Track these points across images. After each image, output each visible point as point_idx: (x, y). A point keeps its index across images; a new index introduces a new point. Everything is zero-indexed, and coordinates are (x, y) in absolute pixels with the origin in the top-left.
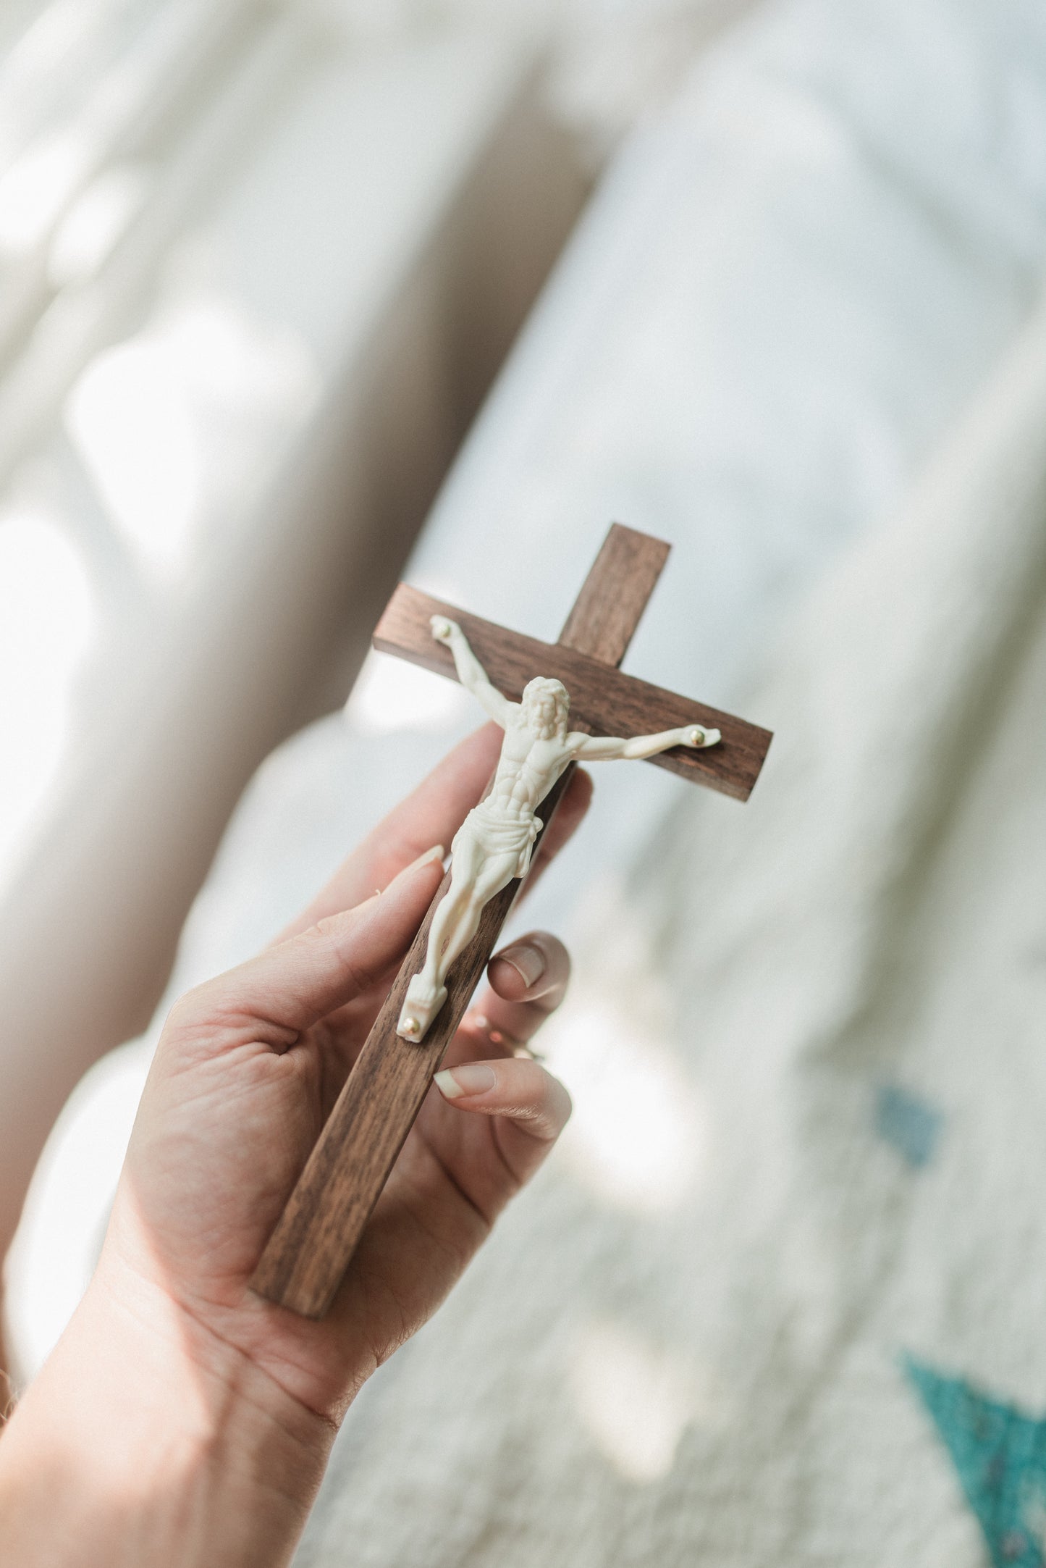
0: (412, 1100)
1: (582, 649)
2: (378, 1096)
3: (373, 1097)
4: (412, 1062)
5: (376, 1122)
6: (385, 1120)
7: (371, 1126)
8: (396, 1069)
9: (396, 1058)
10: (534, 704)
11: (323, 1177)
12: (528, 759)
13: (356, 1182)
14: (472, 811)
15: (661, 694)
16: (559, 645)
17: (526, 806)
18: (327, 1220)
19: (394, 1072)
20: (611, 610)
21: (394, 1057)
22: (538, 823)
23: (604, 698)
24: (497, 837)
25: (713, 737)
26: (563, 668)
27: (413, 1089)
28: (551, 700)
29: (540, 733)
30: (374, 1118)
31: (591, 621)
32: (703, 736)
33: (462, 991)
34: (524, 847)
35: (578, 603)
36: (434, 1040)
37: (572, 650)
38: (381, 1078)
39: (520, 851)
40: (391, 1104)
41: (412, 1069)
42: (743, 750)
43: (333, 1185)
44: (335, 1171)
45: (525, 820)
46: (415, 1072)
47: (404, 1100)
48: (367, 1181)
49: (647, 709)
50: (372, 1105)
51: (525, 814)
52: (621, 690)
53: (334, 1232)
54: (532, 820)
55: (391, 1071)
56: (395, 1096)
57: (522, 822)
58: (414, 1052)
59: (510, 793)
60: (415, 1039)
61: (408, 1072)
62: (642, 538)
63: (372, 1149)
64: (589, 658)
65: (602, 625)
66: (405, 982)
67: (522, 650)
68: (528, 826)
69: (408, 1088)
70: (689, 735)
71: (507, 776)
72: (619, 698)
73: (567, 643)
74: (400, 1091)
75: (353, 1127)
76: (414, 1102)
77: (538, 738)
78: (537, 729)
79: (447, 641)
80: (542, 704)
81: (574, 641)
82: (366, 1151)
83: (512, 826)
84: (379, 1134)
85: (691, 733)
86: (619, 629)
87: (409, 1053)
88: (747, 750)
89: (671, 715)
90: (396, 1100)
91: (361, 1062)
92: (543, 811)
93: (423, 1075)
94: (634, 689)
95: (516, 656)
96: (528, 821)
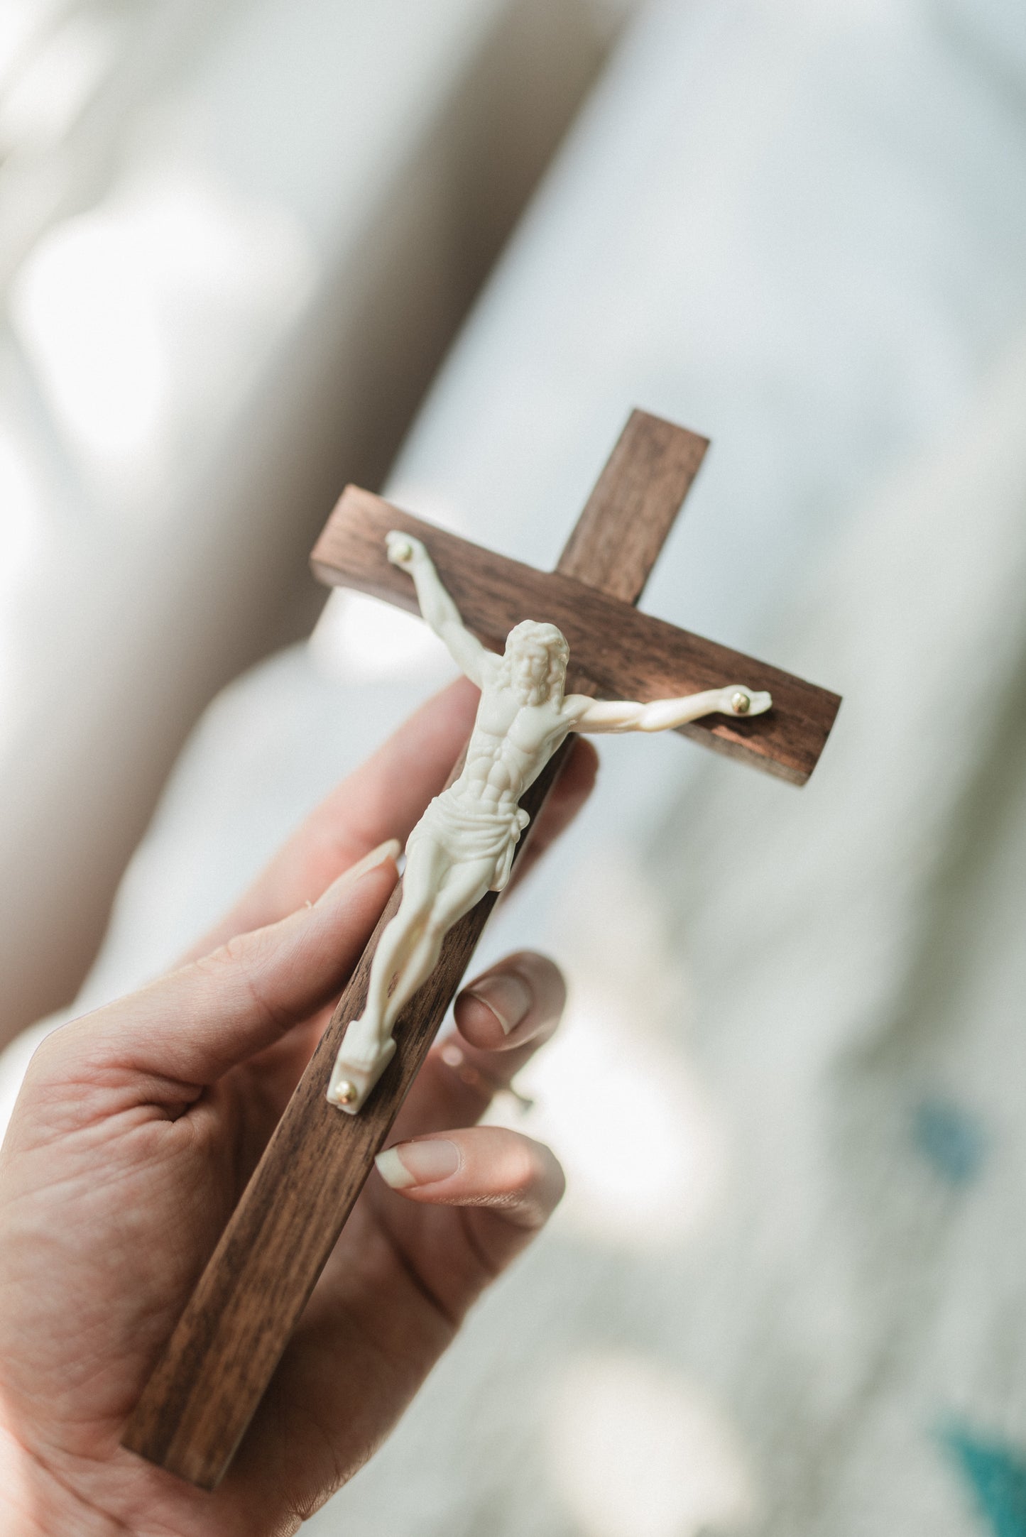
0: (345, 1191)
1: (588, 579)
2: (300, 1185)
3: (294, 1185)
4: (346, 1139)
5: (298, 1220)
6: (309, 1217)
7: (290, 1225)
8: (324, 1149)
9: (325, 1133)
10: (520, 658)
11: (224, 1294)
12: (510, 731)
13: (267, 1302)
14: (434, 800)
15: (692, 642)
16: (557, 573)
17: (507, 795)
18: (229, 1352)
19: (323, 1152)
20: (628, 527)
21: (323, 1130)
22: (523, 817)
23: (617, 647)
24: (466, 838)
25: (761, 702)
26: (561, 604)
27: (348, 1175)
28: (543, 652)
29: (528, 695)
30: (294, 1215)
31: (602, 541)
32: (748, 701)
33: (416, 1042)
34: (504, 850)
35: (584, 516)
36: (377, 1110)
37: (574, 581)
38: (305, 1161)
39: (496, 856)
40: (317, 1196)
41: (347, 1147)
42: (800, 720)
43: (237, 1306)
44: (239, 1287)
45: (505, 814)
46: (351, 1152)
47: (335, 1190)
48: (282, 1301)
49: (673, 662)
50: (293, 1196)
51: (504, 805)
52: (638, 635)
53: (236, 1371)
54: (515, 813)
55: (318, 1150)
56: (322, 1184)
57: (501, 817)
58: (350, 1125)
59: (485, 777)
60: (350, 1109)
61: (341, 1152)
62: (672, 430)
63: (290, 1257)
64: (597, 591)
65: (616, 547)
66: (341, 1029)
67: (507, 579)
68: (508, 823)
69: (340, 1176)
70: (729, 699)
71: (481, 755)
72: (637, 646)
73: (569, 571)
74: (330, 1178)
75: (265, 1227)
76: (348, 1194)
77: (525, 703)
78: (524, 691)
79: (407, 567)
80: (531, 658)
81: (578, 568)
82: (282, 1259)
83: (487, 822)
84: (300, 1238)
85: (732, 697)
86: (637, 553)
87: (343, 1127)
88: (807, 720)
89: (704, 671)
90: (323, 1191)
91: (278, 1136)
92: (530, 801)
93: (361, 1157)
94: (656, 635)
95: (499, 587)
96: (509, 816)
